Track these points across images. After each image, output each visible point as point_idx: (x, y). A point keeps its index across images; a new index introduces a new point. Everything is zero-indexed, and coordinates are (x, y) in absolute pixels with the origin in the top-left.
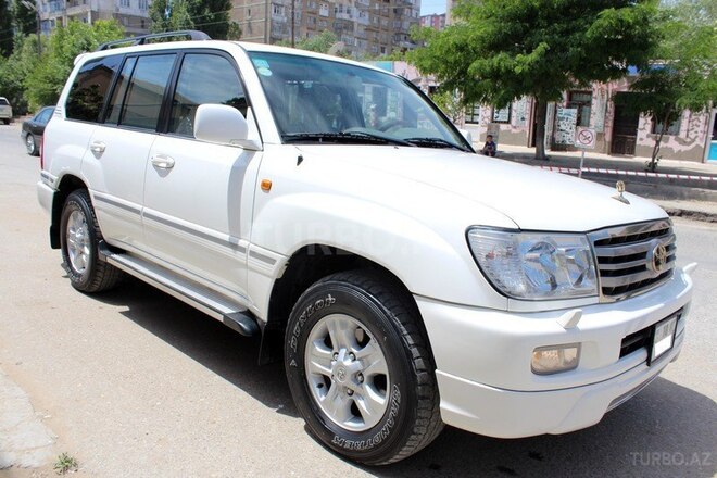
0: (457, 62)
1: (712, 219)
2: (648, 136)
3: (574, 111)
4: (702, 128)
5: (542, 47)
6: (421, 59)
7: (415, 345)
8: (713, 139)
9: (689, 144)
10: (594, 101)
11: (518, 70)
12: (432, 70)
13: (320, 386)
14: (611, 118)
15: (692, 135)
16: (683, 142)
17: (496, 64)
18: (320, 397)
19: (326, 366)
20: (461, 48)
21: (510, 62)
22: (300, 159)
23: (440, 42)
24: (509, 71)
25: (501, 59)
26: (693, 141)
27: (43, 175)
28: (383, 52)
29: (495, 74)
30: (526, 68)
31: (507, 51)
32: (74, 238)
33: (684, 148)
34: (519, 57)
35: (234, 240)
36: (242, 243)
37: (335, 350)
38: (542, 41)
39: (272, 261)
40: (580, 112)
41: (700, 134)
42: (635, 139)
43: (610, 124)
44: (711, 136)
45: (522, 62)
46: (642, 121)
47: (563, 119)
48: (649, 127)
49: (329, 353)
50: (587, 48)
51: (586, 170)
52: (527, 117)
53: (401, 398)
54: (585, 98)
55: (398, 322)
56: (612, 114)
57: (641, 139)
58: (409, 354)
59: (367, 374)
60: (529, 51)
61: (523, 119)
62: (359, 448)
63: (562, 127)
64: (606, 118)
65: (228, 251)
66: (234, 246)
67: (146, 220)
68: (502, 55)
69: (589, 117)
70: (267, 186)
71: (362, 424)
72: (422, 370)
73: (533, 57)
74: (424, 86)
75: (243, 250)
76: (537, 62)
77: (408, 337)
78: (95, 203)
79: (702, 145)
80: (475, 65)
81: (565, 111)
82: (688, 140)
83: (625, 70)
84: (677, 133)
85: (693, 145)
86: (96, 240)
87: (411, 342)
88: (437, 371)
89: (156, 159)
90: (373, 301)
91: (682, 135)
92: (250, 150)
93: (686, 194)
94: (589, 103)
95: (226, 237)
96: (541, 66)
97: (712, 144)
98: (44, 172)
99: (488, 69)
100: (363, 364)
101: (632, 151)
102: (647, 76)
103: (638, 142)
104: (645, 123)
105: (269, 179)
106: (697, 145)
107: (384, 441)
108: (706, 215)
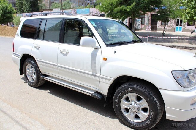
0: (110, 8)
1: (181, 47)
2: (160, 26)
3: (140, 20)
4: (174, 23)
5: (134, 4)
6: (100, 8)
7: (157, 100)
8: (177, 26)
9: (171, 27)
10: (145, 17)
11: (128, 10)
12: (103, 11)
13: (125, 111)
14: (150, 21)
15: (171, 25)
16: (169, 27)
17: (121, 9)
18: (125, 114)
19: (127, 106)
20: (111, 4)
21: (125, 8)
22: (115, 52)
23: (105, 3)
24: (125, 11)
25: (123, 7)
26: (172, 26)
27: (14, 54)
28: (83, 4)
29: (121, 11)
30: (130, 9)
31: (124, 5)
32: (29, 72)
33: (169, 28)
34: (128, 6)
35: (94, 74)
36: (97, 75)
37: (131, 102)
38: (134, 2)
39: (110, 80)
40: (142, 20)
41: (173, 25)
42: (157, 26)
43: (150, 23)
44: (176, 25)
45: (129, 8)
46: (158, 22)
47: (137, 22)
48: (160, 23)
49: (128, 103)
50: (146, 4)
51: (149, 37)
52: (128, 22)
53: (154, 114)
54: (143, 16)
55: (152, 95)
56: (150, 20)
57: (158, 26)
58: (156, 103)
59: (141, 108)
60: (130, 5)
61: (127, 22)
62: (140, 126)
63: (137, 24)
64: (149, 21)
65: (93, 77)
66: (95, 76)
67: (58, 68)
68: (123, 6)
69: (144, 21)
70: (105, 59)
71: (140, 120)
72: (159, 106)
73: (132, 6)
74: (99, 15)
75: (98, 77)
76: (133, 8)
77: (155, 98)
78: (37, 62)
79: (174, 27)
80: (116, 9)
81: (138, 20)
82: (170, 26)
83: (155, 9)
84: (167, 25)
85: (172, 27)
86: (38, 73)
87: (156, 100)
88: (165, 107)
89: (61, 51)
90: (144, 90)
91: (169, 25)
92: (96, 49)
93: (173, 41)
94: (144, 17)
95: (91, 73)
96: (134, 9)
97: (176, 27)
98: (14, 53)
99: (119, 10)
100: (140, 105)
101: (156, 30)
102: (161, 11)
103: (158, 27)
104: (159, 22)
105: (105, 57)
106: (173, 27)
107: (148, 124)
108: (179, 47)
